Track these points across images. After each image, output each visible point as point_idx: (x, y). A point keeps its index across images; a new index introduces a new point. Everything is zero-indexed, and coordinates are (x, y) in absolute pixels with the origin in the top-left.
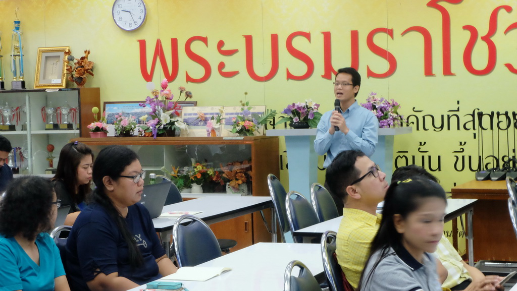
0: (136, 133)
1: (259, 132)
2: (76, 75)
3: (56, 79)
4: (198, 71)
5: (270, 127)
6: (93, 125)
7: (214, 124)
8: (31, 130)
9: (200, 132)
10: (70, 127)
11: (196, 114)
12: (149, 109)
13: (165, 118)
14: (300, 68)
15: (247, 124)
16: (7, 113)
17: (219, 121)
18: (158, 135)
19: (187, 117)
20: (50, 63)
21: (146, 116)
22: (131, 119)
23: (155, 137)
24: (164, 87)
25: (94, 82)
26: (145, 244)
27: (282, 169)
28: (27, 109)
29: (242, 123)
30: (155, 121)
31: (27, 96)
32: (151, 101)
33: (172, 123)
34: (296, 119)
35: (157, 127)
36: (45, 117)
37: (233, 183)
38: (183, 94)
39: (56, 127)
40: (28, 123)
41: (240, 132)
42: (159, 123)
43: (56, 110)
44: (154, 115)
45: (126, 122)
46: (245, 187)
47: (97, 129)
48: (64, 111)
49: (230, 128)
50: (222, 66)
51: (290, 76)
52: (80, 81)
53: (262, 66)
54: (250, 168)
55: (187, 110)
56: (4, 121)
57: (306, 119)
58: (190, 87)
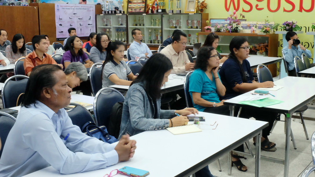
0: (222, 31)
1: (271, 32)
2: (200, 8)
3: (192, 10)
4: (247, 8)
5: (275, 30)
6: (206, 27)
7: (254, 28)
8: (183, 28)
9: (248, 31)
10: (197, 28)
11: (246, 24)
12: (228, 22)
13: (234, 25)
14: (290, 7)
15: (267, 29)
16: (174, 22)
17: (256, 27)
18: (232, 32)
19: (242, 25)
20: (190, 4)
21: (227, 24)
22: (221, 26)
23: (230, 32)
24: (234, 13)
25: (206, 11)
26: (248, 75)
27: (279, 46)
28: (182, 21)
29: (265, 28)
30: (231, 27)
31: (182, 16)
32: (229, 19)
33: (237, 28)
34: (287, 28)
35: (231, 29)
36: (188, 23)
37: (260, 51)
38: (242, 16)
39: (192, 27)
40: (182, 26)
41: (264, 32)
42: (232, 27)
43: (192, 21)
44: (230, 24)
45: (219, 26)
46: (264, 53)
47: (208, 29)
48: (195, 22)
49: (261, 30)
50: (257, 6)
51: (285, 10)
52: (202, 10)
53: (274, 6)
54: (267, 46)
55: (243, 23)
56: (173, 25)
57: (292, 27)
58: (244, 14)
